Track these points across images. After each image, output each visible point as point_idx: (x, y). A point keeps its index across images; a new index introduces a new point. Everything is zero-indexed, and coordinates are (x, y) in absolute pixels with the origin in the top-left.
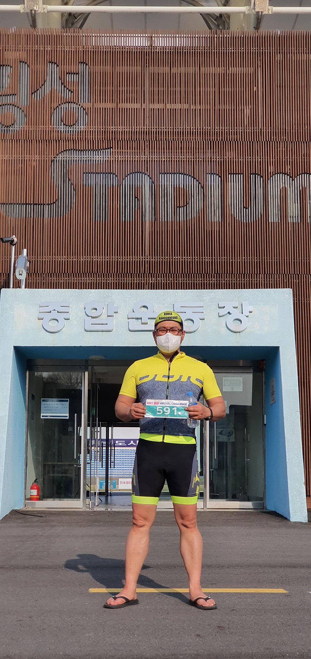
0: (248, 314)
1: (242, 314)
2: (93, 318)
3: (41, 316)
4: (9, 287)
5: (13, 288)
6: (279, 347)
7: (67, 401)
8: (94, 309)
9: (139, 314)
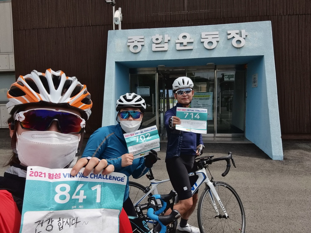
0: (245, 37)
1: (241, 37)
2: (156, 44)
3: (129, 44)
4: (113, 30)
5: (115, 30)
6: (263, 56)
7: (149, 88)
8: (157, 39)
9: (182, 40)
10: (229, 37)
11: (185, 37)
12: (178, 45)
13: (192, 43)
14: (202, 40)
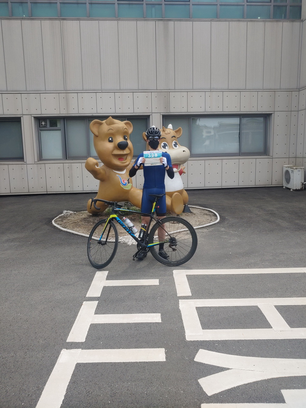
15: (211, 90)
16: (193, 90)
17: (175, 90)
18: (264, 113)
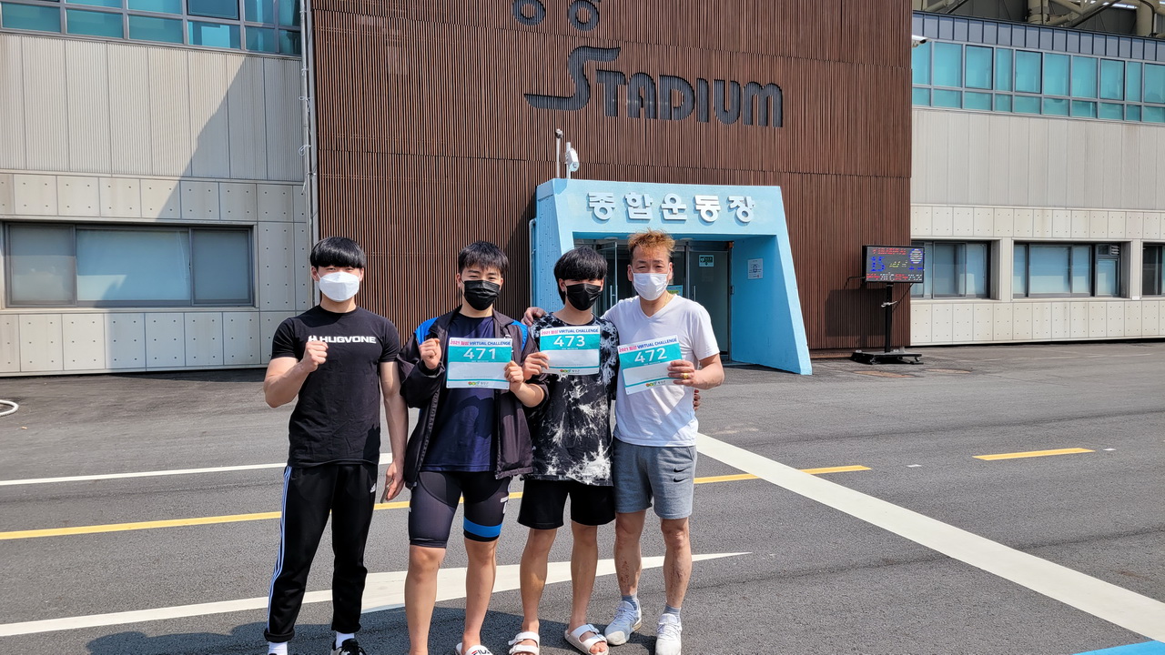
0: (752, 207)
1: (747, 206)
2: (634, 207)
3: (592, 205)
6: (776, 236)
8: (634, 200)
9: (669, 205)
10: (733, 205)
11: (673, 200)
12: (666, 212)
13: (684, 210)
14: (698, 208)
15: (112, 174)
16: (70, 172)
17: (26, 171)
18: (234, 223)
